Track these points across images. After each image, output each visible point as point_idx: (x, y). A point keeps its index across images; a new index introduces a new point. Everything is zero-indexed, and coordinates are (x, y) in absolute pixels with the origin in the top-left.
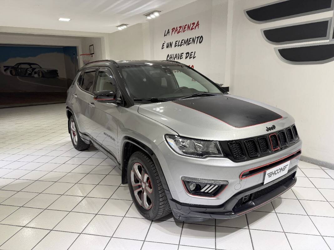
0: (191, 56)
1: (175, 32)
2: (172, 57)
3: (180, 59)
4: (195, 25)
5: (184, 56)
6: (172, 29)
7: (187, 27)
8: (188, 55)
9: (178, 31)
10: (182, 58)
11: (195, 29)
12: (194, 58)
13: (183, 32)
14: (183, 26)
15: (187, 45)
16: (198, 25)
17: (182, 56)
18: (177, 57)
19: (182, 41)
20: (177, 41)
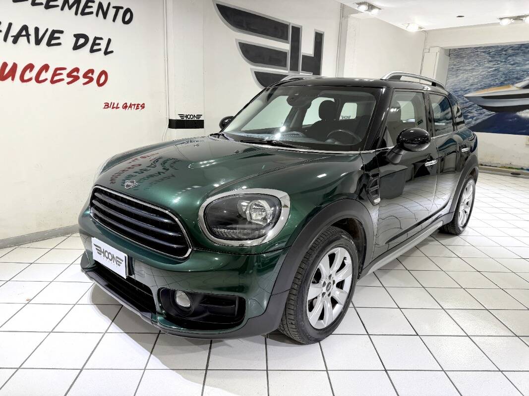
0: (96, 47)
3: (49, 44)
5: (67, 40)
8: (82, 41)
10: (59, 44)
12: (106, 53)
15: (76, 14)
17: (59, 38)
18: (31, 38)
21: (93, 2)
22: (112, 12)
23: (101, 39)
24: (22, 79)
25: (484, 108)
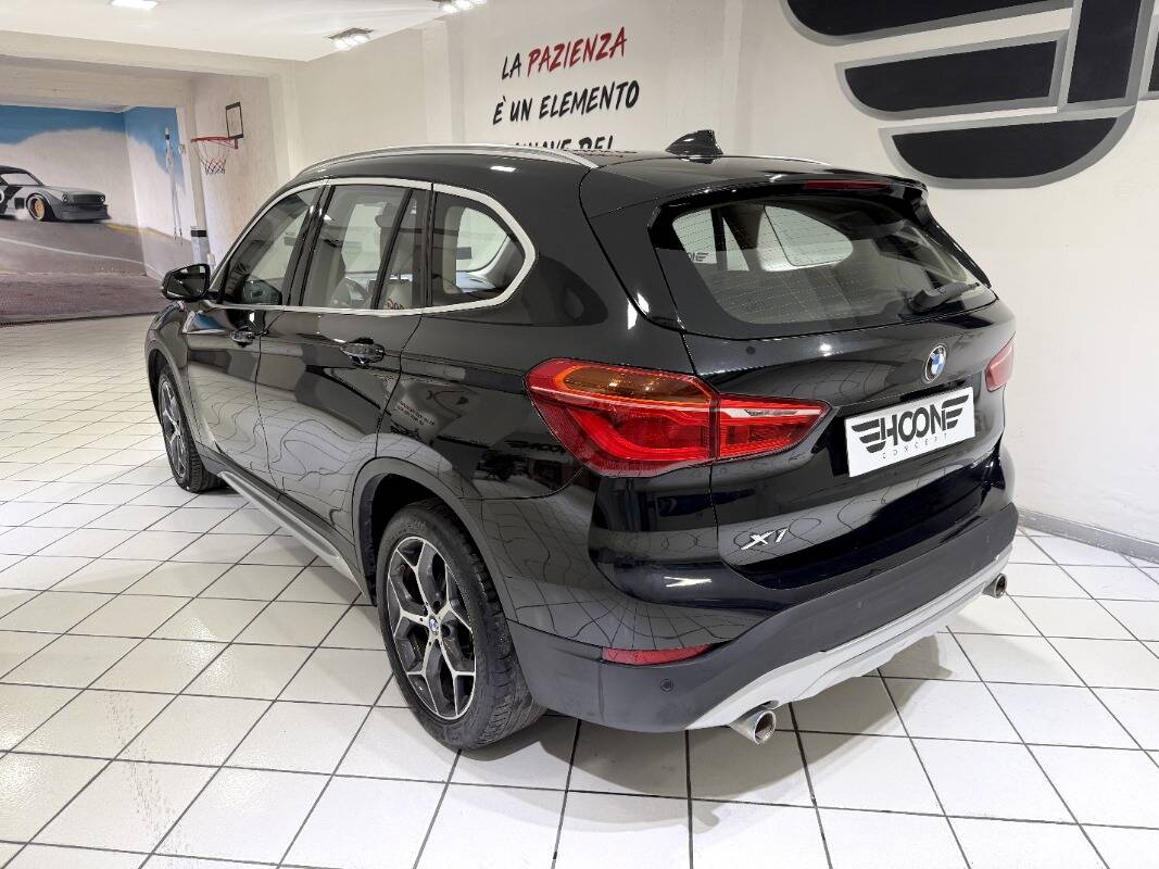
1: (540, 65)
4: (611, 43)
6: (532, 55)
7: (582, 46)
8: (586, 146)
9: (551, 60)
11: (611, 56)
13: (571, 65)
14: (570, 44)
15: (582, 112)
16: (624, 40)
19: (567, 99)
20: (548, 97)
21: (597, 89)
22: (616, 92)
23: (602, 139)
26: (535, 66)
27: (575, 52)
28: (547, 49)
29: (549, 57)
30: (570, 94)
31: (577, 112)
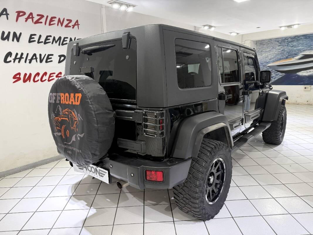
1: (27, 20)
2: (21, 57)
3: (46, 62)
4: (73, 23)
5: (56, 59)
6: (19, 13)
7: (56, 20)
9: (35, 20)
10: (52, 61)
11: (73, 28)
13: (50, 25)
14: (47, 17)
15: (59, 45)
16: (78, 25)
17: (51, 58)
18: (38, 60)
19: (49, 38)
20: (35, 35)
21: (67, 38)
24: (34, 81)
25: (279, 72)
26: (22, 19)
27: (51, 20)
28: (31, 14)
29: (32, 18)
30: (51, 36)
31: (56, 45)
